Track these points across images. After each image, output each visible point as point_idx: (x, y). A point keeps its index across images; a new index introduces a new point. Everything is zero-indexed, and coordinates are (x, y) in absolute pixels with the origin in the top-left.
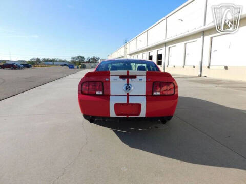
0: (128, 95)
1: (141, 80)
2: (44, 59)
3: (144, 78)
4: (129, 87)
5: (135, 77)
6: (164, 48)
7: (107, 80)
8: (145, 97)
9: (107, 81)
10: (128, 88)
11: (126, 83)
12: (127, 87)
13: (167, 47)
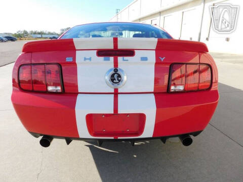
0: (116, 93)
1: (144, 59)
2: (32, 32)
3: (152, 56)
4: (119, 76)
5: (130, 53)
6: (158, 18)
7: (69, 59)
8: (152, 97)
9: (69, 63)
10: (116, 77)
11: (112, 66)
12: (113, 76)
13: (162, 17)
